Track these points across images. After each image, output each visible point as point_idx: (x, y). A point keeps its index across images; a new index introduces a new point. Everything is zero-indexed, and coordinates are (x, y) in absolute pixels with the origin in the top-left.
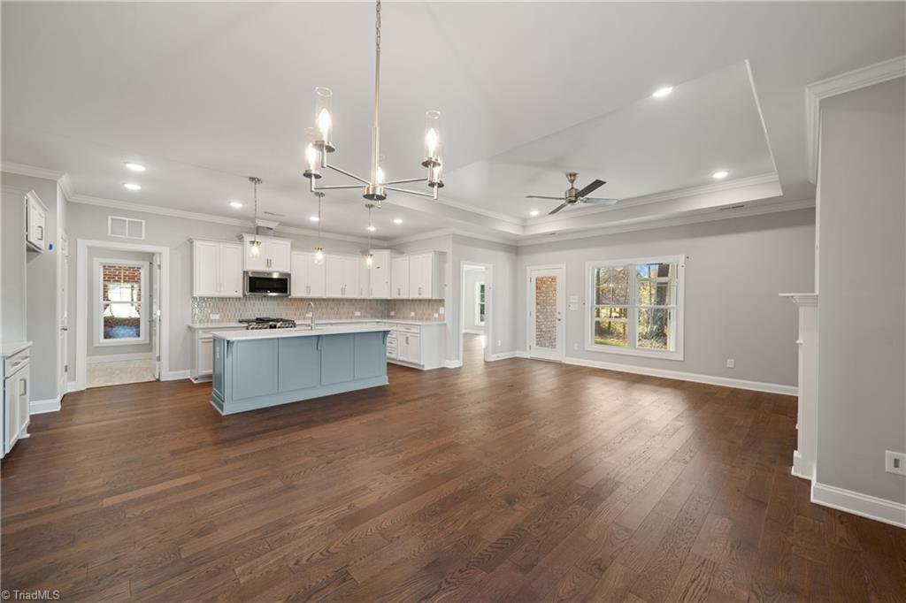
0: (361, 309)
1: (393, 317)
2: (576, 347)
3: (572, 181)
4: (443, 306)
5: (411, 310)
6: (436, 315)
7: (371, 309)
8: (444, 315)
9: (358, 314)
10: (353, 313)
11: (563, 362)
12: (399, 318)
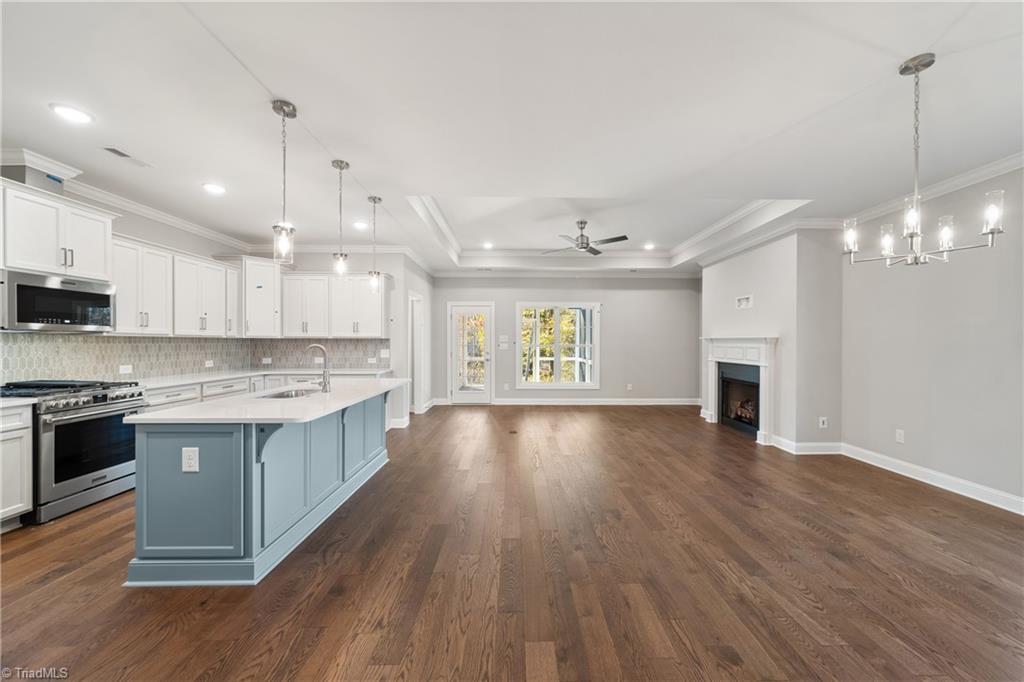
0: (214, 355)
1: (267, 367)
2: (506, 387)
3: (582, 228)
4: (388, 347)
5: (314, 354)
6: (372, 361)
7: (228, 354)
8: (388, 360)
9: (209, 364)
10: (202, 363)
11: (493, 403)
12: (285, 367)
